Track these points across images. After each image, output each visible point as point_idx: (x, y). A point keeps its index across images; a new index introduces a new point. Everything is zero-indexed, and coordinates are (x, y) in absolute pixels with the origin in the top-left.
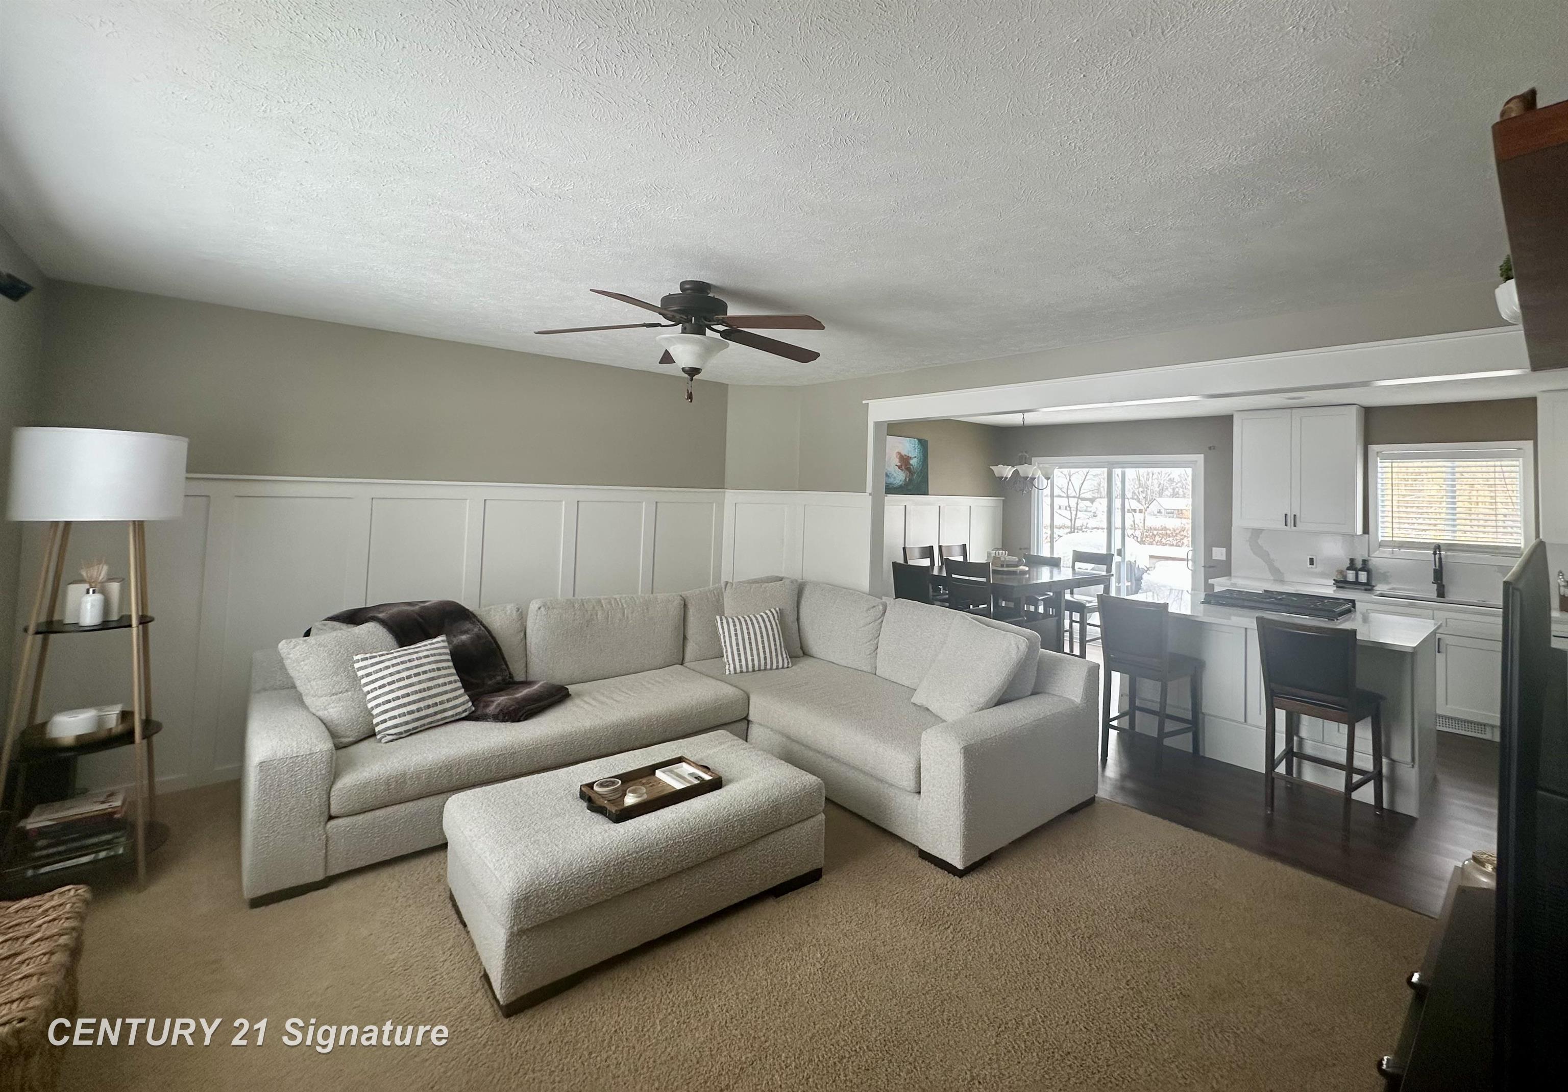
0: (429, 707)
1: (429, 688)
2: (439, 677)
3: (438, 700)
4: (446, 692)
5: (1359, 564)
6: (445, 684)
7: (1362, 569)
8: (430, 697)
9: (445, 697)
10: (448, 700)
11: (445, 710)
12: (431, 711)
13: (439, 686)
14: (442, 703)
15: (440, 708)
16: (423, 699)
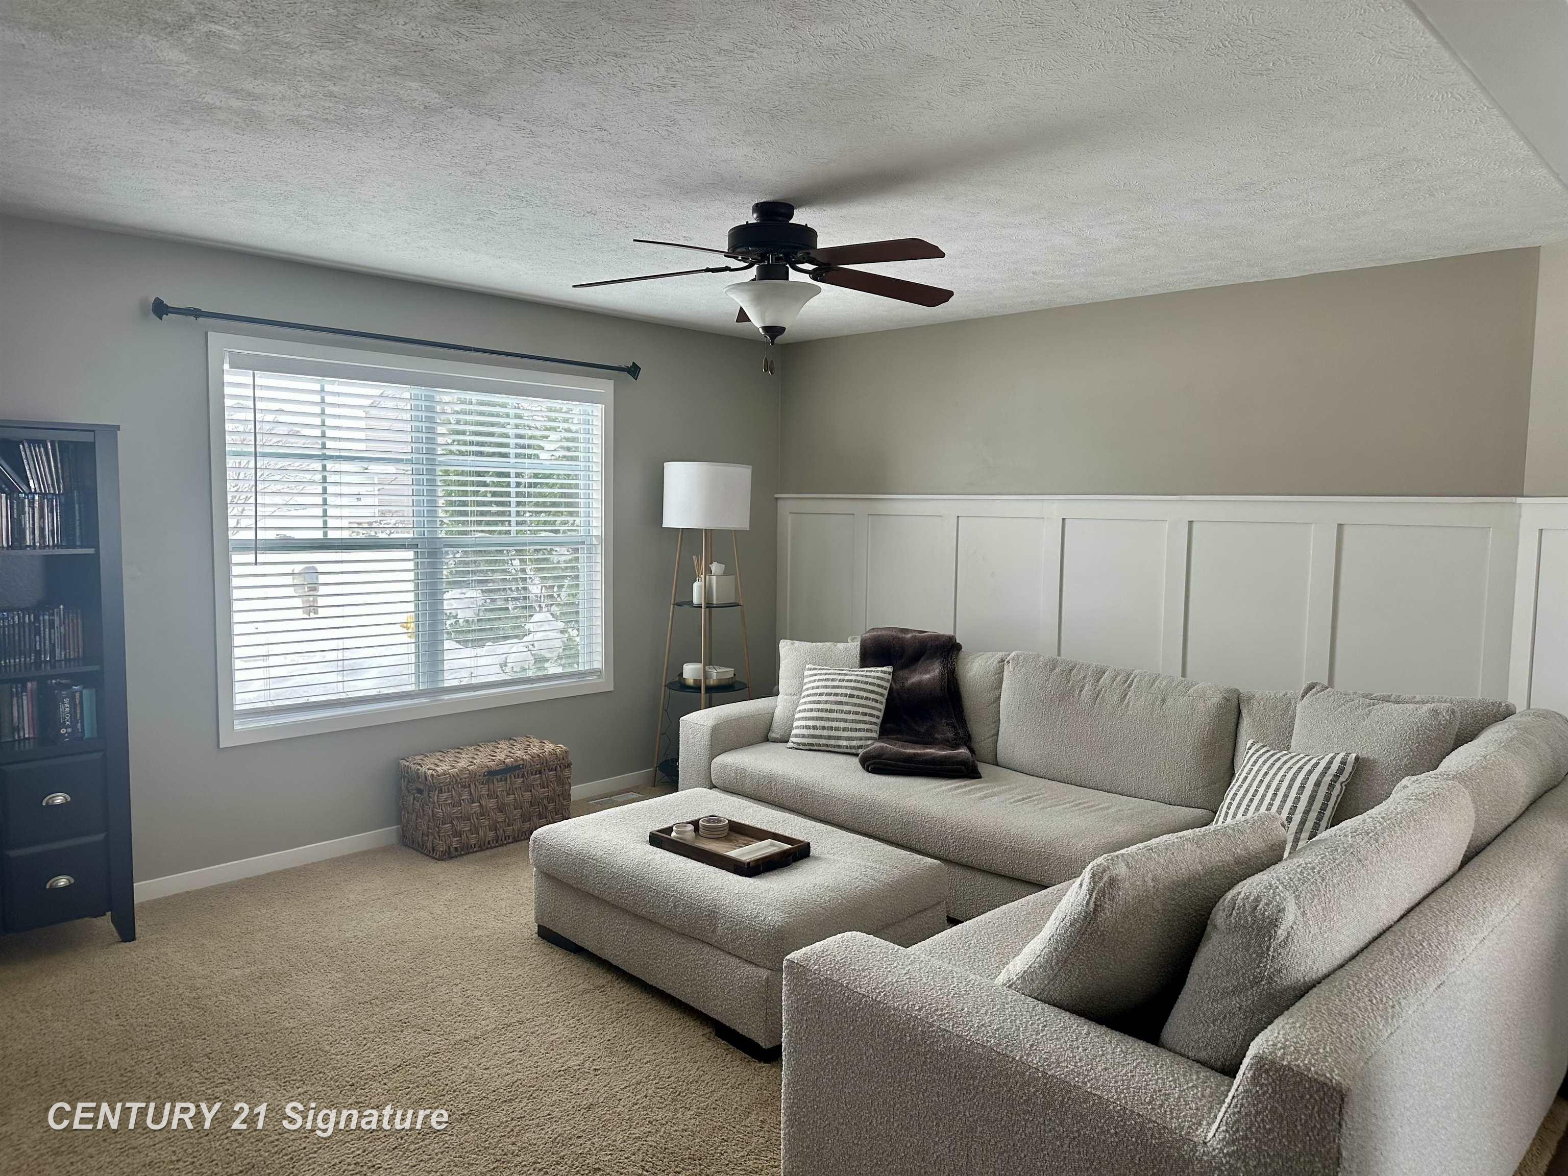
0: (824, 728)
1: (831, 711)
2: (847, 704)
3: (834, 724)
4: (845, 721)
6: (849, 712)
8: (828, 719)
9: (842, 725)
10: (844, 729)
11: (839, 738)
12: (825, 733)
13: (842, 711)
14: (837, 729)
15: (833, 733)
16: (821, 719)
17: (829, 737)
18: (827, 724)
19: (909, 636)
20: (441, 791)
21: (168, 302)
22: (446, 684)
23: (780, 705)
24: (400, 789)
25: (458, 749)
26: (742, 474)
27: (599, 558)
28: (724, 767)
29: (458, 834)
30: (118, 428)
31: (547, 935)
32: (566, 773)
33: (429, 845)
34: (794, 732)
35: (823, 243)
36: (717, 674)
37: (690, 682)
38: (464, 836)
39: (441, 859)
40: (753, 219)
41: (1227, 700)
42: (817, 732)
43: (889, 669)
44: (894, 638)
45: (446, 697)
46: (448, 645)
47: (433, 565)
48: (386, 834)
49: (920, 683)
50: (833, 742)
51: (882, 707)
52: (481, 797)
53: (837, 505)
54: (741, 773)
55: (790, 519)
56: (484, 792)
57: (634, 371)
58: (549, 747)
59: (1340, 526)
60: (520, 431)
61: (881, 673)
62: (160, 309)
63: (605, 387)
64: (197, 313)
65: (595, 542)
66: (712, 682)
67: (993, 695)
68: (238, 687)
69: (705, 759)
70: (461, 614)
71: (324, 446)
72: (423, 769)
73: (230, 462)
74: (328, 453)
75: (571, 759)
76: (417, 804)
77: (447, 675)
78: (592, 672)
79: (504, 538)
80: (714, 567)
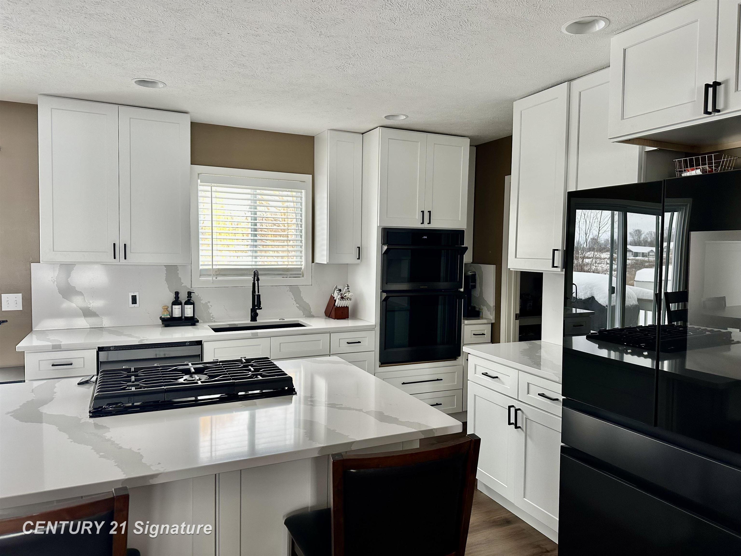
5: (183, 297)
7: (187, 303)
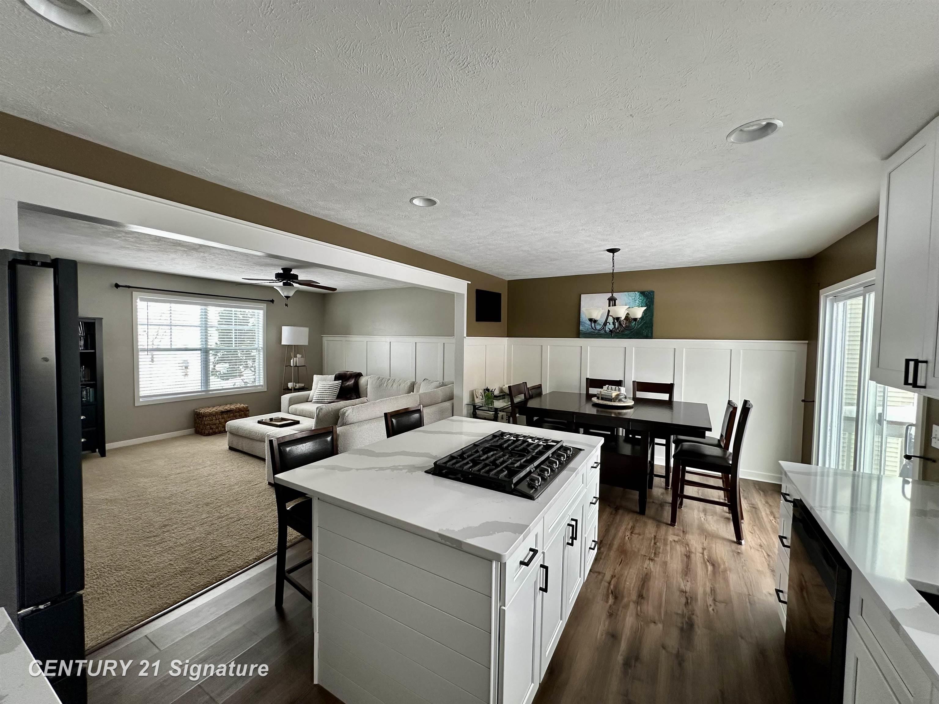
1: (324, 393)
2: (328, 390)
4: (327, 395)
6: (329, 393)
8: (323, 395)
10: (326, 397)
11: (325, 399)
13: (327, 392)
17: (322, 399)
18: (321, 396)
19: (348, 373)
20: (206, 417)
21: (120, 284)
22: (211, 389)
23: (311, 393)
24: (195, 418)
25: (214, 407)
26: (305, 330)
27: (262, 353)
28: (292, 408)
29: (211, 429)
30: (103, 318)
31: (231, 449)
32: (248, 412)
33: (203, 432)
34: (314, 398)
35: (300, 278)
36: (298, 386)
37: (290, 388)
38: (214, 429)
39: (206, 436)
40: (281, 272)
41: (411, 384)
42: (319, 398)
43: (341, 381)
44: (345, 373)
45: (211, 393)
46: (211, 378)
47: (206, 355)
48: (192, 430)
49: (348, 385)
50: (323, 401)
51: (338, 391)
52: (219, 419)
53: (337, 338)
54: (296, 410)
55: (326, 342)
56: (220, 417)
57: (272, 301)
58: (242, 405)
59: (444, 343)
60: (236, 318)
61: (339, 382)
62: (117, 286)
63: (264, 306)
64: (129, 287)
65: (260, 348)
66: (297, 388)
67: (366, 387)
68: (141, 389)
69: (287, 407)
70: (221, 371)
71: (171, 322)
72: (201, 411)
73: (139, 327)
74: (172, 324)
75: (249, 408)
76: (200, 422)
77: (211, 386)
78: (259, 386)
79: (231, 348)
80: (298, 355)
